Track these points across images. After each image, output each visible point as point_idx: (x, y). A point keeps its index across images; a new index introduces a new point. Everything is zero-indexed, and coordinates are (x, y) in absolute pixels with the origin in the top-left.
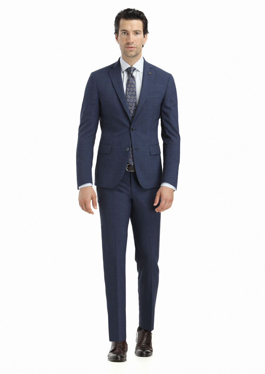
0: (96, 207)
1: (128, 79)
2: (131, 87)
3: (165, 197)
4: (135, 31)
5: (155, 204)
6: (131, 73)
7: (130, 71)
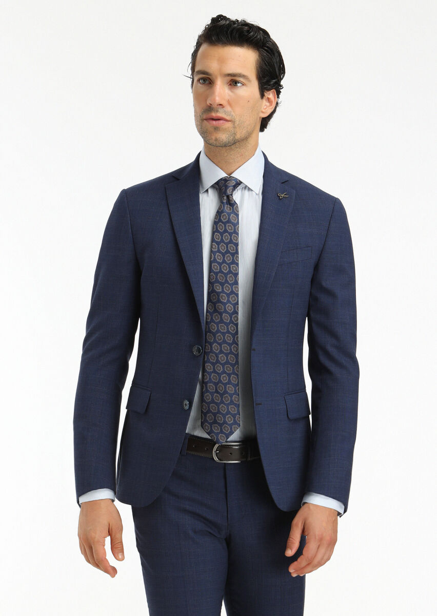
0: (120, 557)
1: (220, 208)
2: (226, 231)
3: (317, 533)
4: (229, 75)
5: (290, 553)
6: (229, 192)
7: (224, 188)
